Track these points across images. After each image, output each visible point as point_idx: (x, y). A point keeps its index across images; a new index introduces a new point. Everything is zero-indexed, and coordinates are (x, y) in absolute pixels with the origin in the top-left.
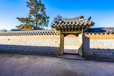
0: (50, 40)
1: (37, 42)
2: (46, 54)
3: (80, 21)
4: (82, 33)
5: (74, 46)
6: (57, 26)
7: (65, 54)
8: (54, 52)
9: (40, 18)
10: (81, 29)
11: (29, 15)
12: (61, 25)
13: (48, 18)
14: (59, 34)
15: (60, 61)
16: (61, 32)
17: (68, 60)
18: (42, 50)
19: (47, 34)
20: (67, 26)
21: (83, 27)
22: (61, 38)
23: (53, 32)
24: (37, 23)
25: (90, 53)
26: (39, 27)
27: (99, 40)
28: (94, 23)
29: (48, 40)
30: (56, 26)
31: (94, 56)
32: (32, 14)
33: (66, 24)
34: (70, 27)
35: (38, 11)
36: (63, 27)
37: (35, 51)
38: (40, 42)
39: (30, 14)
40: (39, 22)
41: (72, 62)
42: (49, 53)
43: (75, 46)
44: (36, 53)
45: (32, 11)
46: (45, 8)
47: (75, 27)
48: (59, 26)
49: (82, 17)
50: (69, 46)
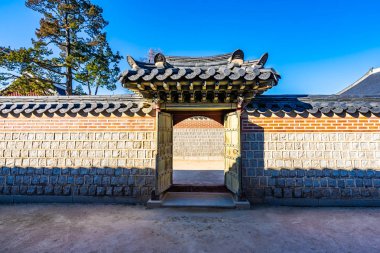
0: (116, 137)
1: (54, 145)
2: (96, 195)
3: (230, 66)
4: (239, 112)
5: (206, 158)
6: (147, 78)
7: (175, 188)
8: (132, 186)
9: (85, 54)
10: (234, 95)
11: (37, 40)
12: (161, 77)
13: (117, 57)
14: (152, 114)
15: (157, 220)
16: (160, 104)
17: (187, 214)
18: (79, 180)
19: (105, 113)
20: (184, 83)
21: (243, 88)
22: (161, 129)
23: (129, 104)
24: (70, 72)
25: (263, 182)
26: (79, 88)
27: (293, 136)
28: (279, 77)
29: (107, 136)
30: (140, 80)
31: (278, 191)
32: (49, 35)
33: (182, 72)
34: (195, 87)
35: (76, 29)
36: (170, 87)
37: (44, 185)
38: (71, 146)
39: (39, 35)
40: (80, 70)
41: (205, 221)
42: (109, 192)
43: (211, 158)
44: (52, 193)
45: (49, 24)
46: (106, 23)
47: (213, 87)
48: (154, 80)
49: (239, 54)
50: (191, 158)
